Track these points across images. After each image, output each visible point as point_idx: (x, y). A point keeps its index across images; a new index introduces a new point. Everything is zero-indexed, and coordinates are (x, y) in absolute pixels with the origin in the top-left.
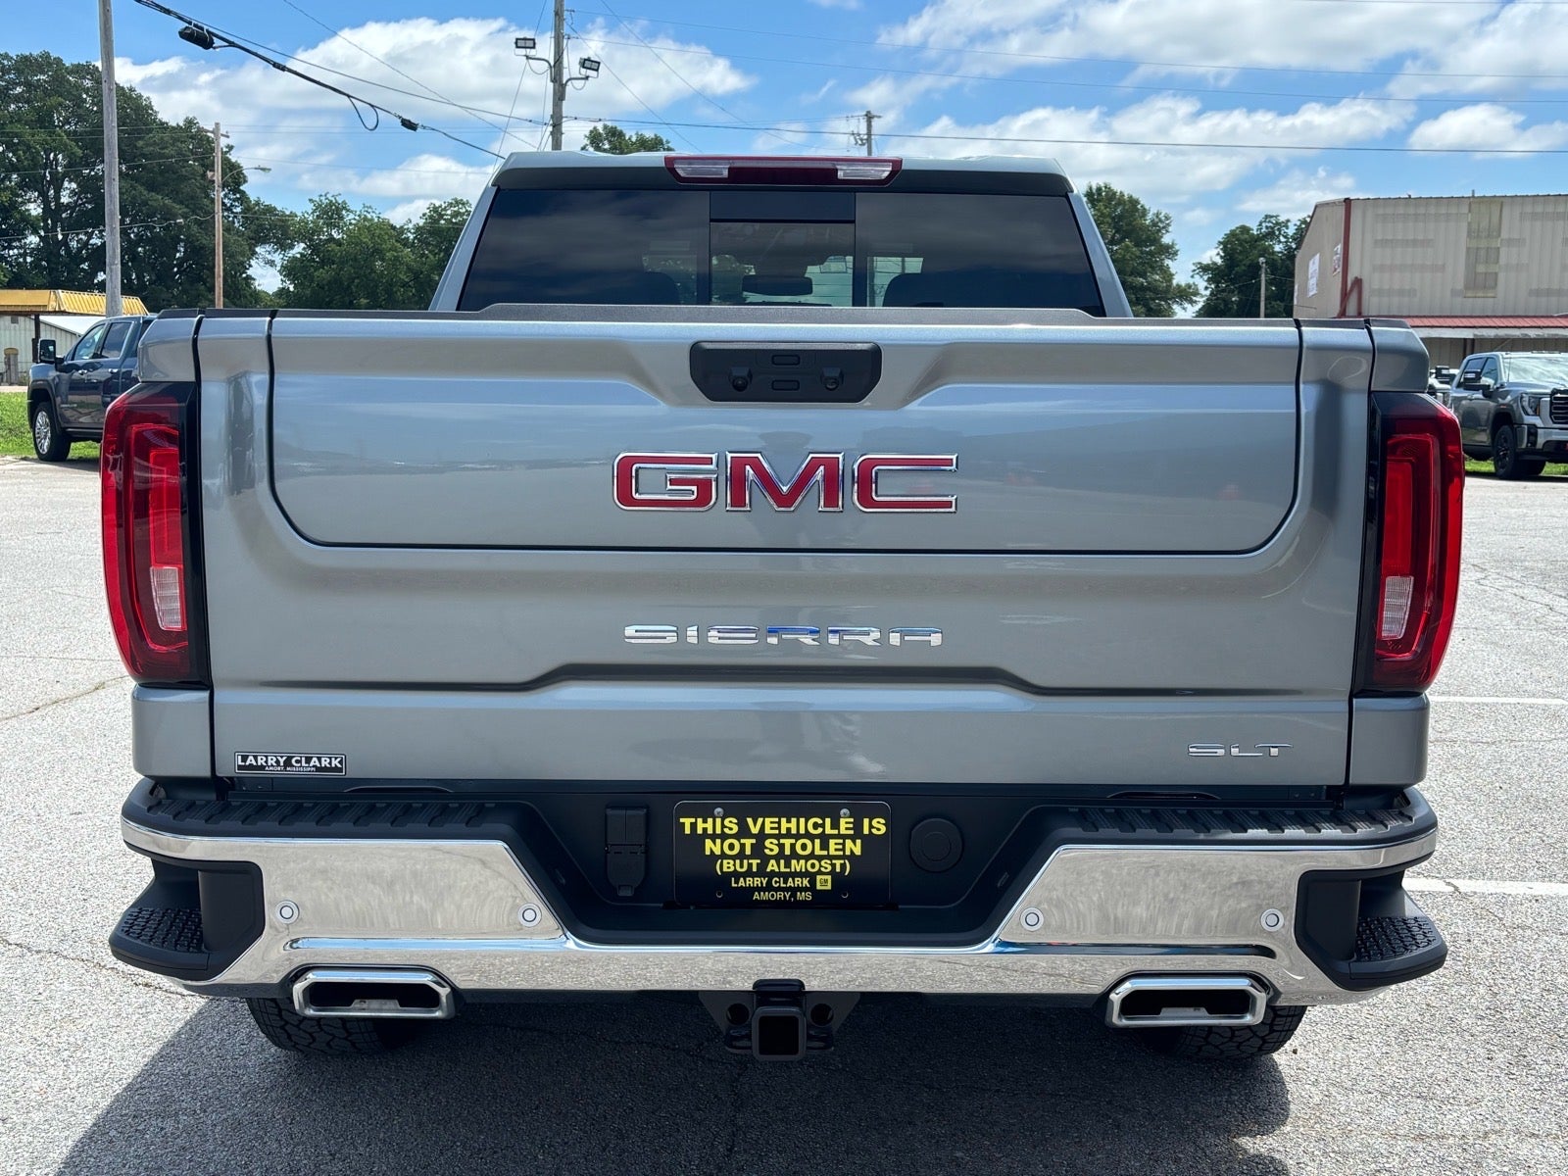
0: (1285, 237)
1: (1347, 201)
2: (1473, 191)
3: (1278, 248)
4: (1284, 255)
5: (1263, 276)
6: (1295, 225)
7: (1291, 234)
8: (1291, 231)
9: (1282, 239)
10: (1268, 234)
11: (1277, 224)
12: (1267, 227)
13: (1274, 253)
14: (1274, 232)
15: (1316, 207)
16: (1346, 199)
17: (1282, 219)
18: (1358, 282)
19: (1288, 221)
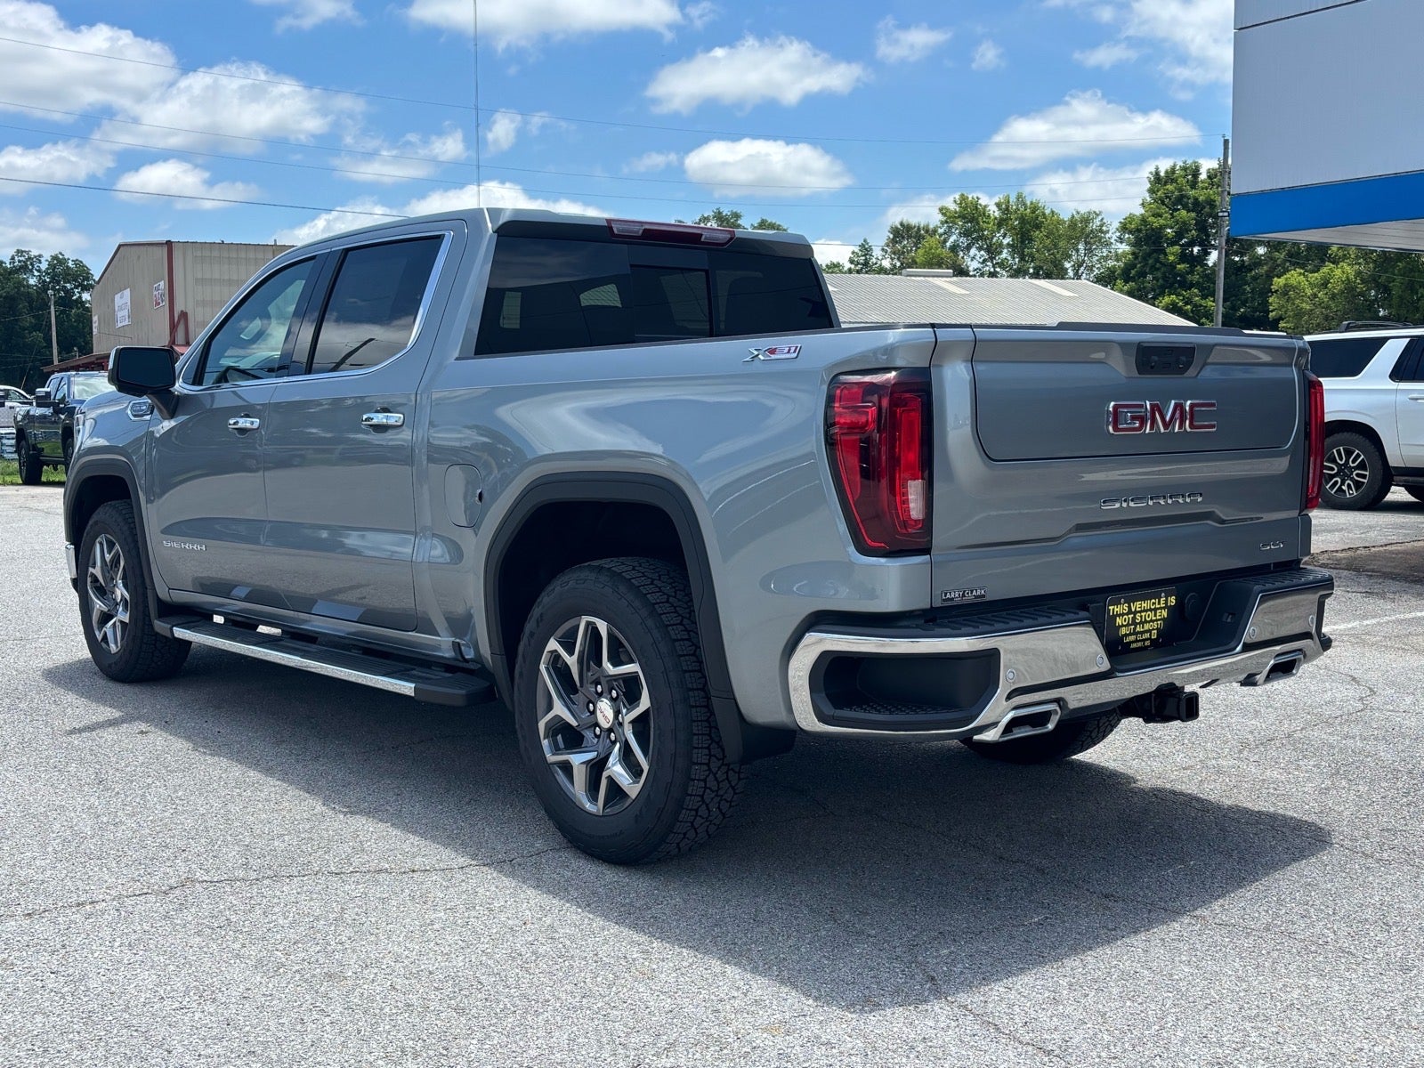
0: (39, 271)
1: (169, 243)
2: (275, 241)
3: (32, 281)
4: (39, 288)
5: (52, 307)
6: (47, 260)
7: (44, 269)
8: (44, 266)
9: (36, 273)
10: (21, 267)
11: (29, 258)
12: (19, 261)
13: (29, 286)
14: (26, 265)
15: (120, 246)
16: (167, 242)
17: (34, 253)
18: (184, 315)
19: (40, 256)
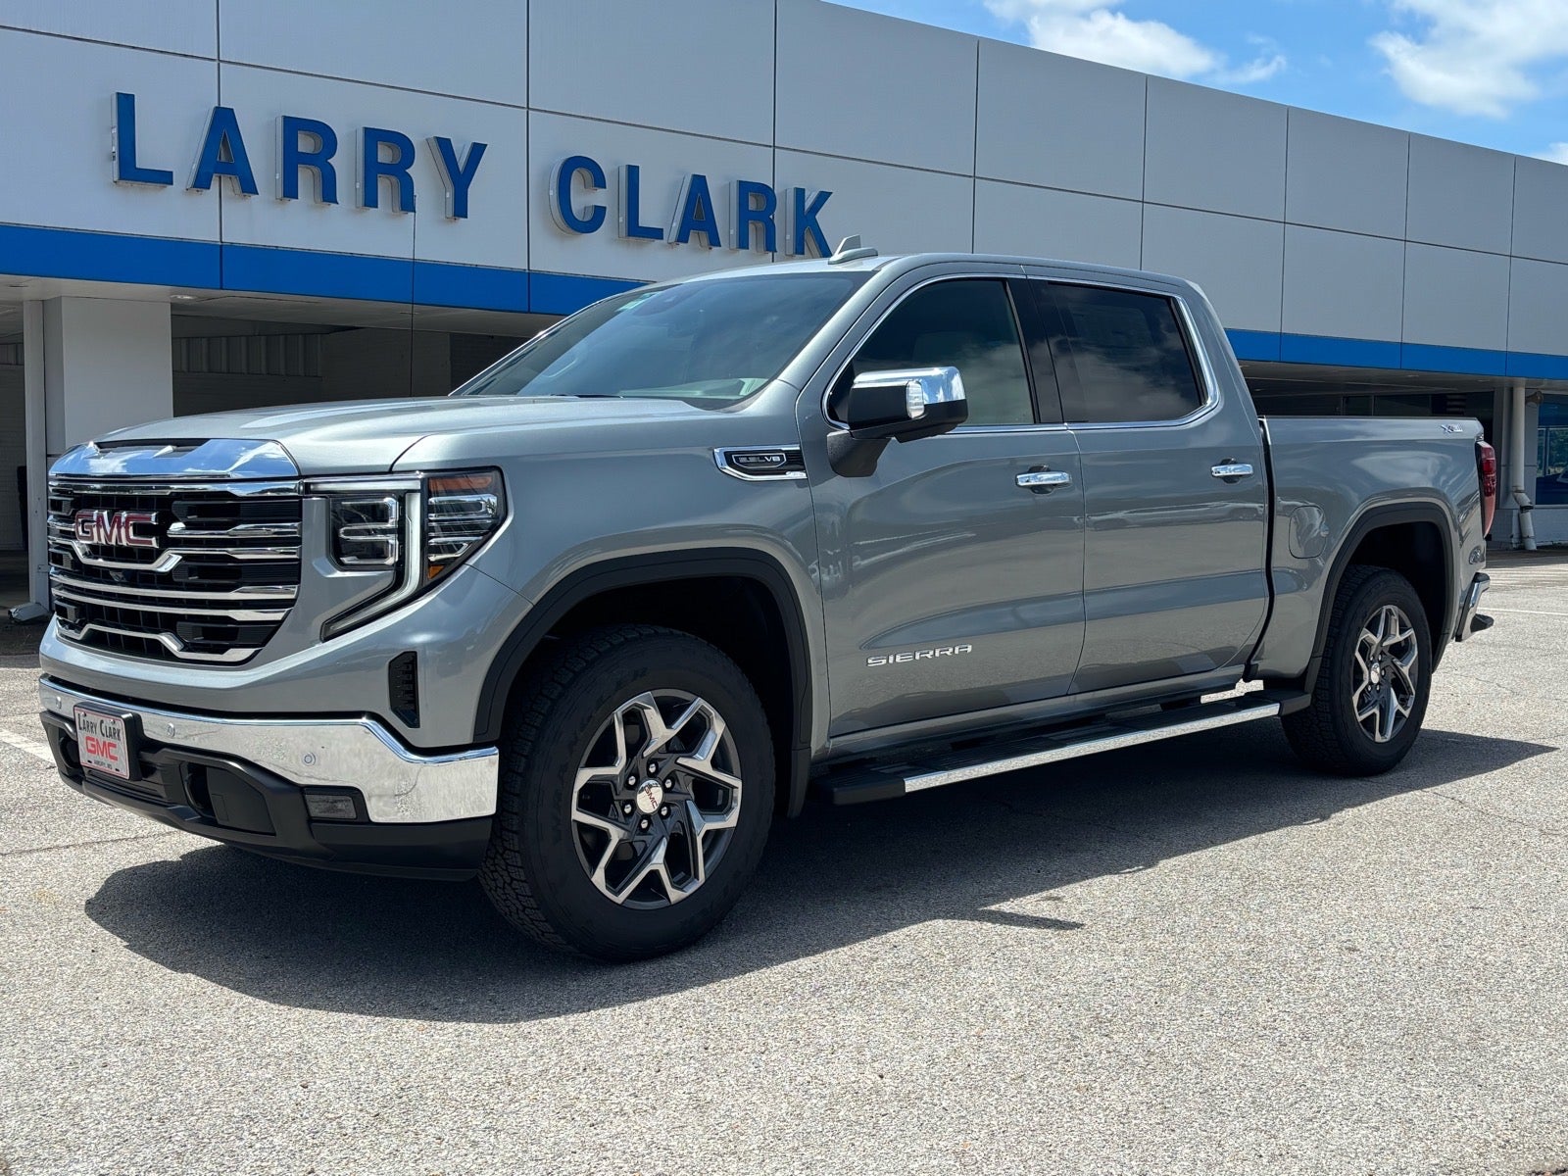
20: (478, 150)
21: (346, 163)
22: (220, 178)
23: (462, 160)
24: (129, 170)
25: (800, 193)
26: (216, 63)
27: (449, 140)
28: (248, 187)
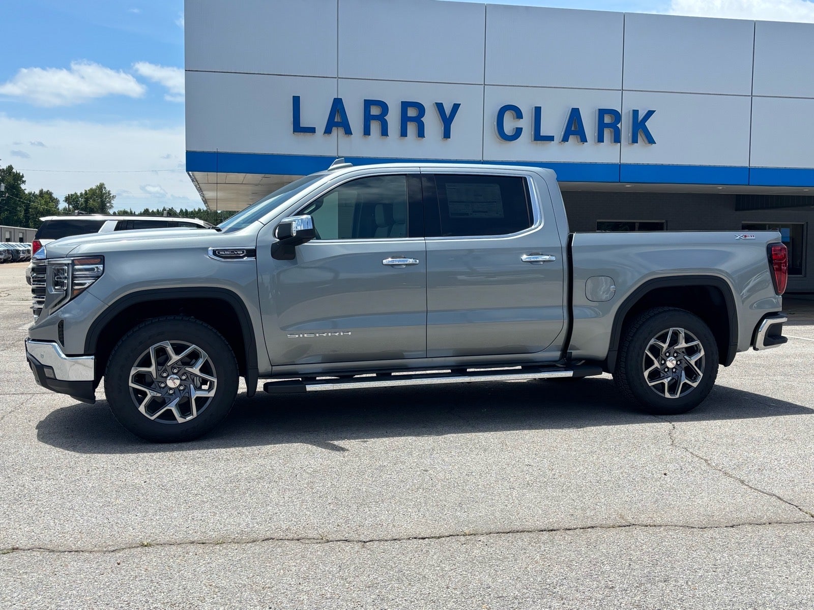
20: (456, 107)
21: (393, 118)
22: (338, 129)
23: (448, 111)
24: (298, 128)
25: (636, 113)
26: (336, 79)
27: (442, 103)
28: (348, 132)
